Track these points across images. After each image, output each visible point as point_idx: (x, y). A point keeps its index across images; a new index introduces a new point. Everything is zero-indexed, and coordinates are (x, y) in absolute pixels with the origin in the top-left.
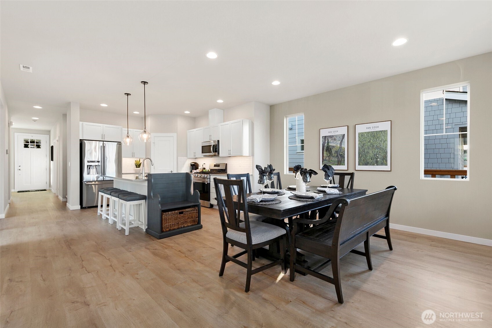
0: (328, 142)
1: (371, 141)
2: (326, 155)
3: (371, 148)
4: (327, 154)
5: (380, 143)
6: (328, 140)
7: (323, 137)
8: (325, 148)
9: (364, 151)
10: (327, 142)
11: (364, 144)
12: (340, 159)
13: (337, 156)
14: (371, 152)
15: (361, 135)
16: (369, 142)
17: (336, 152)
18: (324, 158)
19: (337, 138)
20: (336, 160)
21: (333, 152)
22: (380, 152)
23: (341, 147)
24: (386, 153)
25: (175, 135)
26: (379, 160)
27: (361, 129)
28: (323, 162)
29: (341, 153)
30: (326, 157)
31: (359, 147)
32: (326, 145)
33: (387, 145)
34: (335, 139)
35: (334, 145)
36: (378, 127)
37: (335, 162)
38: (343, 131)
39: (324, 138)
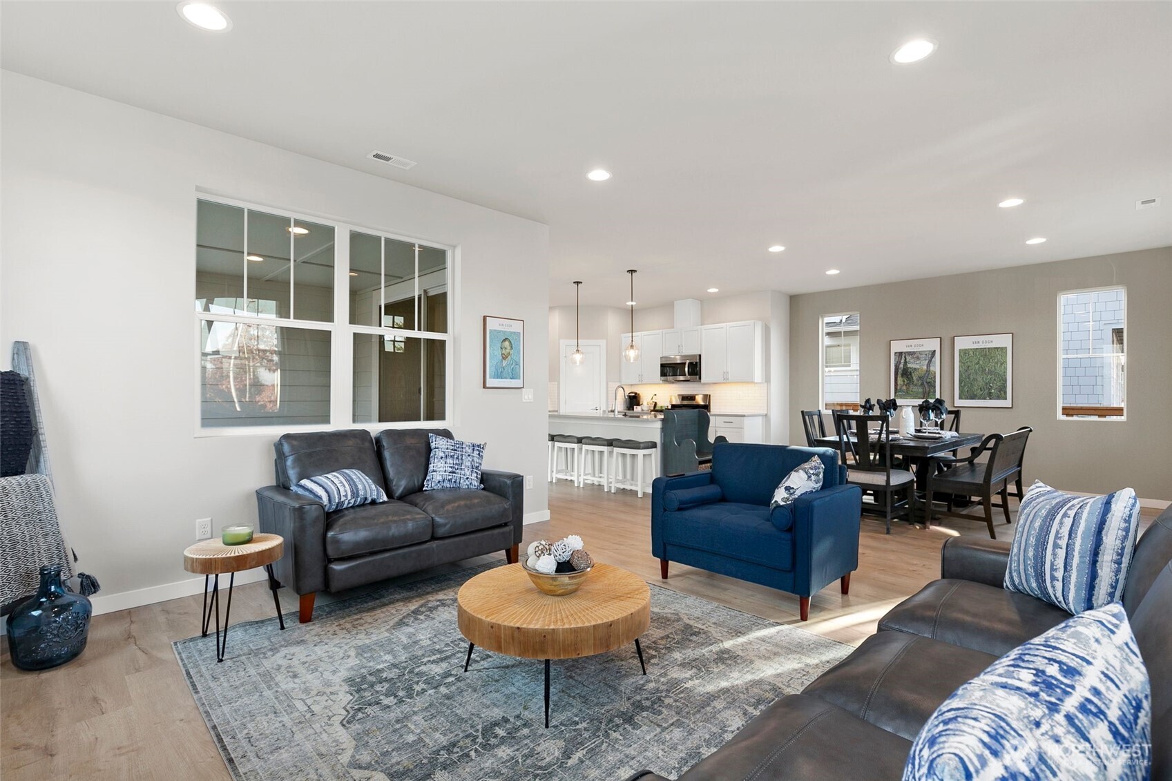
0: (906, 362)
1: (981, 362)
2: (902, 383)
3: (980, 373)
4: (904, 381)
5: (995, 367)
6: (906, 359)
7: (896, 353)
8: (900, 371)
9: (969, 378)
10: (903, 361)
11: (969, 367)
12: (927, 389)
13: (922, 384)
14: (979, 379)
15: (964, 353)
16: (978, 363)
17: (920, 378)
18: (898, 388)
19: (921, 356)
20: (921, 390)
21: (914, 378)
22: (995, 380)
23: (928, 371)
24: (1005, 381)
25: (603, 343)
26: (993, 391)
27: (962, 343)
28: (895, 393)
29: (928, 380)
30: (902, 386)
31: (960, 371)
32: (902, 366)
33: (1006, 368)
34: (918, 358)
35: (917, 366)
36: (992, 342)
37: (917, 393)
38: (933, 345)
39: (898, 354)
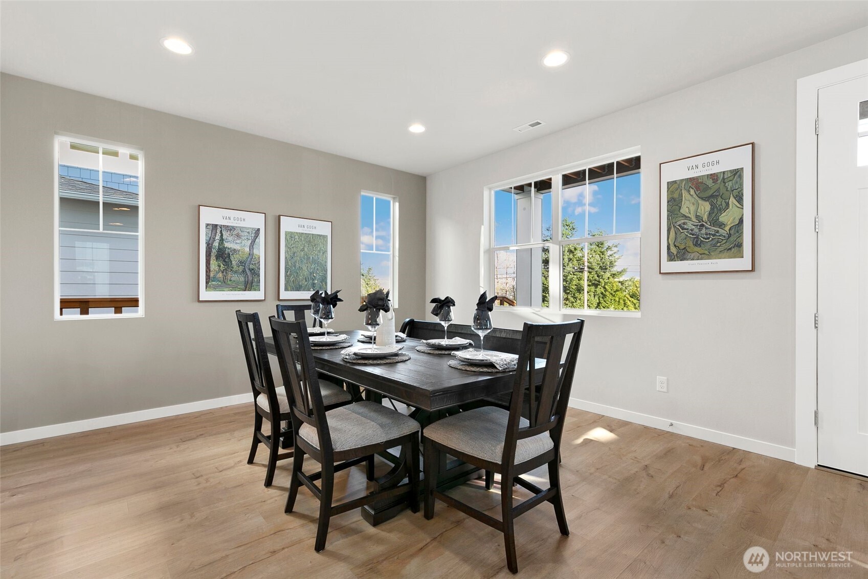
0: (222, 240)
1: (306, 249)
2: (217, 268)
3: (305, 261)
4: (220, 266)
5: (318, 255)
6: (222, 235)
7: (207, 225)
8: (214, 251)
9: (295, 266)
10: (218, 237)
11: (294, 253)
12: (250, 278)
13: (244, 271)
14: (305, 268)
15: (290, 236)
16: (303, 250)
17: (242, 263)
18: (212, 275)
19: (242, 234)
20: (242, 279)
21: (233, 262)
22: (318, 269)
23: (251, 254)
24: (326, 271)
26: (316, 281)
27: (289, 225)
28: (207, 283)
29: (251, 267)
30: (217, 273)
31: (286, 258)
32: (216, 244)
33: (326, 258)
34: (238, 236)
35: (237, 247)
36: (314, 228)
37: (238, 283)
38: (255, 221)
39: (210, 227)
